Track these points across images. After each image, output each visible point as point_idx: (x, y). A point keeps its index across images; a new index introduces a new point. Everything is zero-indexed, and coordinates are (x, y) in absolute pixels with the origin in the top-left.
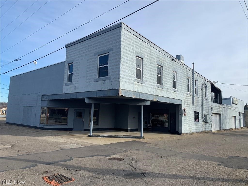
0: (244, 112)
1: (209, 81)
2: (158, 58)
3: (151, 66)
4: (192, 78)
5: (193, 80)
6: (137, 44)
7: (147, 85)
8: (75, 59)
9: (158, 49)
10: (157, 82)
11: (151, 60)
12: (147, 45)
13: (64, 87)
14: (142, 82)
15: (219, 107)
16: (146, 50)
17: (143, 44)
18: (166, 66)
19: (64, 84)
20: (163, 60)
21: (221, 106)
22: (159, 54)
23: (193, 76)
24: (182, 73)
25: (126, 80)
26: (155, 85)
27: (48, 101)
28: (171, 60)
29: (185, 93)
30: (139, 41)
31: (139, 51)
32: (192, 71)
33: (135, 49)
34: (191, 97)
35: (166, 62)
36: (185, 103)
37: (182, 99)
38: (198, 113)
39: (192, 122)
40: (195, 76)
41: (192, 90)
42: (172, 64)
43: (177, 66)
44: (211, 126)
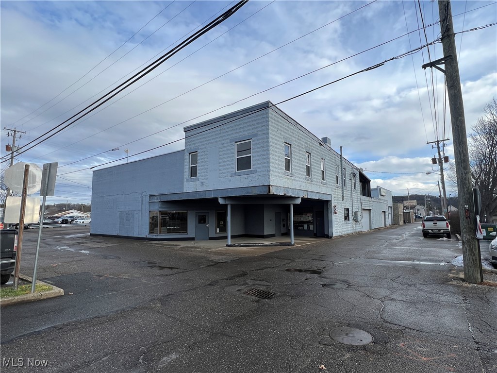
0: (392, 206)
1: (357, 169)
2: (306, 143)
3: (300, 153)
4: (340, 167)
5: (341, 168)
6: (284, 127)
7: (297, 179)
8: (200, 147)
9: (306, 132)
10: (306, 174)
11: (299, 146)
12: (294, 128)
13: (185, 183)
14: (292, 175)
15: (369, 201)
16: (293, 134)
17: (291, 127)
18: (314, 153)
19: (185, 180)
20: (311, 146)
21: (371, 199)
22: (307, 138)
23: (341, 164)
24: (330, 160)
25: (277, 174)
26: (304, 177)
27: (160, 203)
28: (318, 145)
29: (334, 186)
30: (287, 123)
31: (287, 135)
32: (340, 157)
33: (283, 133)
34: (340, 191)
35: (314, 147)
36: (335, 199)
37: (332, 193)
38: (348, 210)
39: (343, 221)
40: (343, 163)
41: (341, 182)
42: (320, 150)
43: (325, 151)
44: (361, 225)
